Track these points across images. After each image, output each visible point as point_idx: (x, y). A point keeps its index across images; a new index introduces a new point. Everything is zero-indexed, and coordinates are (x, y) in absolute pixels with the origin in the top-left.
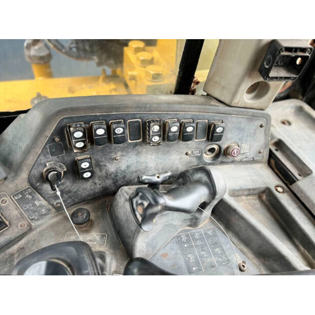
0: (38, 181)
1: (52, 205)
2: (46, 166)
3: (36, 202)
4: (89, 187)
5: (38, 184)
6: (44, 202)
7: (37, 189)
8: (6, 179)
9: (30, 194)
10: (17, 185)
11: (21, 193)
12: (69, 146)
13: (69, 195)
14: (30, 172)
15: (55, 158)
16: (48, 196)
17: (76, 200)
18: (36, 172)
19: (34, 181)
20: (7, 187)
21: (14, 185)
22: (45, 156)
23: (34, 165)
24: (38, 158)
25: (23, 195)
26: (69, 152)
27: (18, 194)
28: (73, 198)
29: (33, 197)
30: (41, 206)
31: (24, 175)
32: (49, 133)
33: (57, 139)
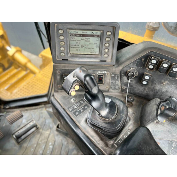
0: (123, 73)
1: (122, 87)
2: (131, 69)
3: (117, 82)
4: (141, 89)
5: (123, 75)
6: (119, 84)
7: (121, 77)
8: (114, 65)
9: (117, 77)
10: (116, 70)
11: (115, 74)
12: (146, 65)
13: (131, 87)
14: (124, 68)
15: (137, 67)
16: (123, 82)
17: (132, 92)
18: (125, 69)
19: (122, 72)
20: (112, 69)
21: (115, 70)
22: (133, 64)
23: (127, 66)
24: (130, 64)
25: (115, 76)
26: (144, 68)
27: (114, 74)
28: (131, 90)
29: (118, 79)
30: (118, 85)
31: (121, 68)
32: (141, 55)
33: (143, 59)
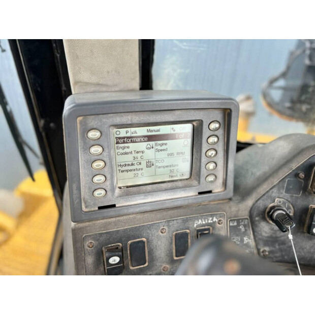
0: (258, 215)
1: (258, 250)
2: (274, 202)
3: (245, 239)
4: (308, 248)
5: (257, 219)
6: (252, 243)
7: (253, 224)
9: (245, 226)
10: (239, 210)
11: (238, 221)
12: (309, 187)
13: (282, 246)
14: (257, 201)
15: (288, 196)
16: (260, 237)
17: (286, 257)
18: (261, 204)
19: (255, 214)
20: (230, 208)
21: (236, 209)
22: (279, 190)
23: (264, 195)
24: (271, 189)
25: (238, 225)
26: (306, 196)
27: (234, 220)
28: (284, 253)
29: (246, 230)
30: (247, 245)
31: (250, 202)
32: (294, 166)
33: (302, 175)
